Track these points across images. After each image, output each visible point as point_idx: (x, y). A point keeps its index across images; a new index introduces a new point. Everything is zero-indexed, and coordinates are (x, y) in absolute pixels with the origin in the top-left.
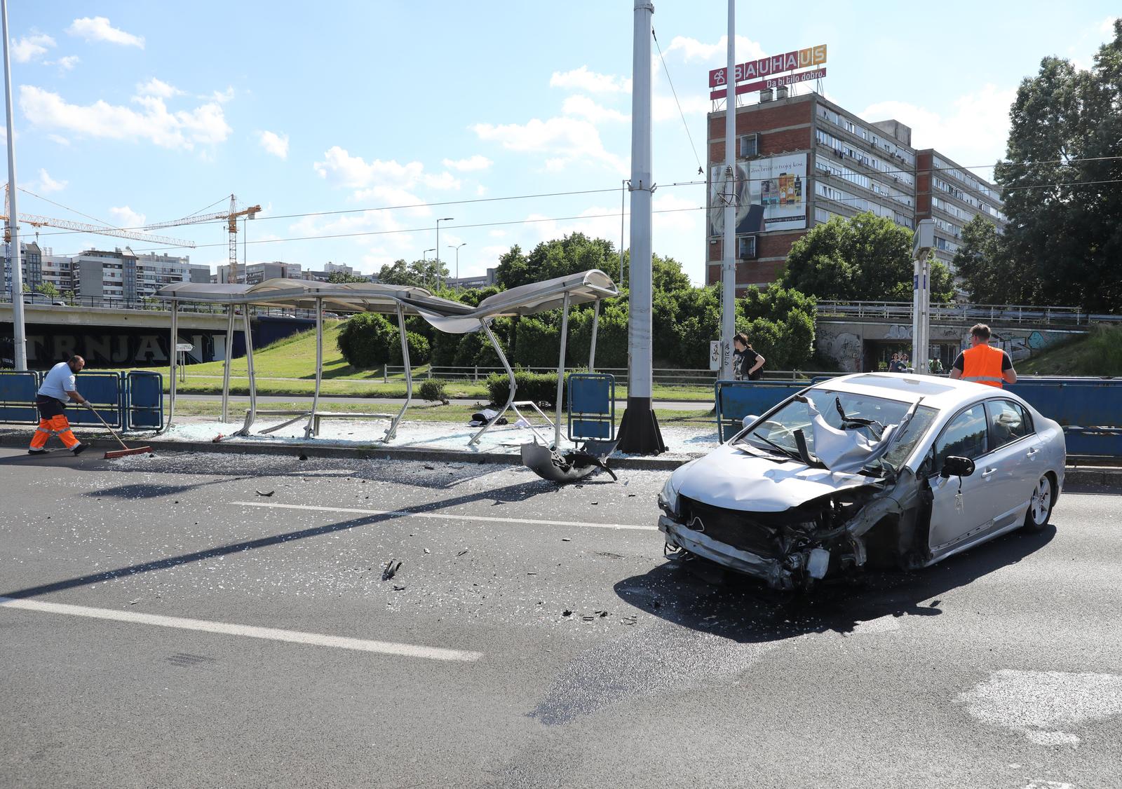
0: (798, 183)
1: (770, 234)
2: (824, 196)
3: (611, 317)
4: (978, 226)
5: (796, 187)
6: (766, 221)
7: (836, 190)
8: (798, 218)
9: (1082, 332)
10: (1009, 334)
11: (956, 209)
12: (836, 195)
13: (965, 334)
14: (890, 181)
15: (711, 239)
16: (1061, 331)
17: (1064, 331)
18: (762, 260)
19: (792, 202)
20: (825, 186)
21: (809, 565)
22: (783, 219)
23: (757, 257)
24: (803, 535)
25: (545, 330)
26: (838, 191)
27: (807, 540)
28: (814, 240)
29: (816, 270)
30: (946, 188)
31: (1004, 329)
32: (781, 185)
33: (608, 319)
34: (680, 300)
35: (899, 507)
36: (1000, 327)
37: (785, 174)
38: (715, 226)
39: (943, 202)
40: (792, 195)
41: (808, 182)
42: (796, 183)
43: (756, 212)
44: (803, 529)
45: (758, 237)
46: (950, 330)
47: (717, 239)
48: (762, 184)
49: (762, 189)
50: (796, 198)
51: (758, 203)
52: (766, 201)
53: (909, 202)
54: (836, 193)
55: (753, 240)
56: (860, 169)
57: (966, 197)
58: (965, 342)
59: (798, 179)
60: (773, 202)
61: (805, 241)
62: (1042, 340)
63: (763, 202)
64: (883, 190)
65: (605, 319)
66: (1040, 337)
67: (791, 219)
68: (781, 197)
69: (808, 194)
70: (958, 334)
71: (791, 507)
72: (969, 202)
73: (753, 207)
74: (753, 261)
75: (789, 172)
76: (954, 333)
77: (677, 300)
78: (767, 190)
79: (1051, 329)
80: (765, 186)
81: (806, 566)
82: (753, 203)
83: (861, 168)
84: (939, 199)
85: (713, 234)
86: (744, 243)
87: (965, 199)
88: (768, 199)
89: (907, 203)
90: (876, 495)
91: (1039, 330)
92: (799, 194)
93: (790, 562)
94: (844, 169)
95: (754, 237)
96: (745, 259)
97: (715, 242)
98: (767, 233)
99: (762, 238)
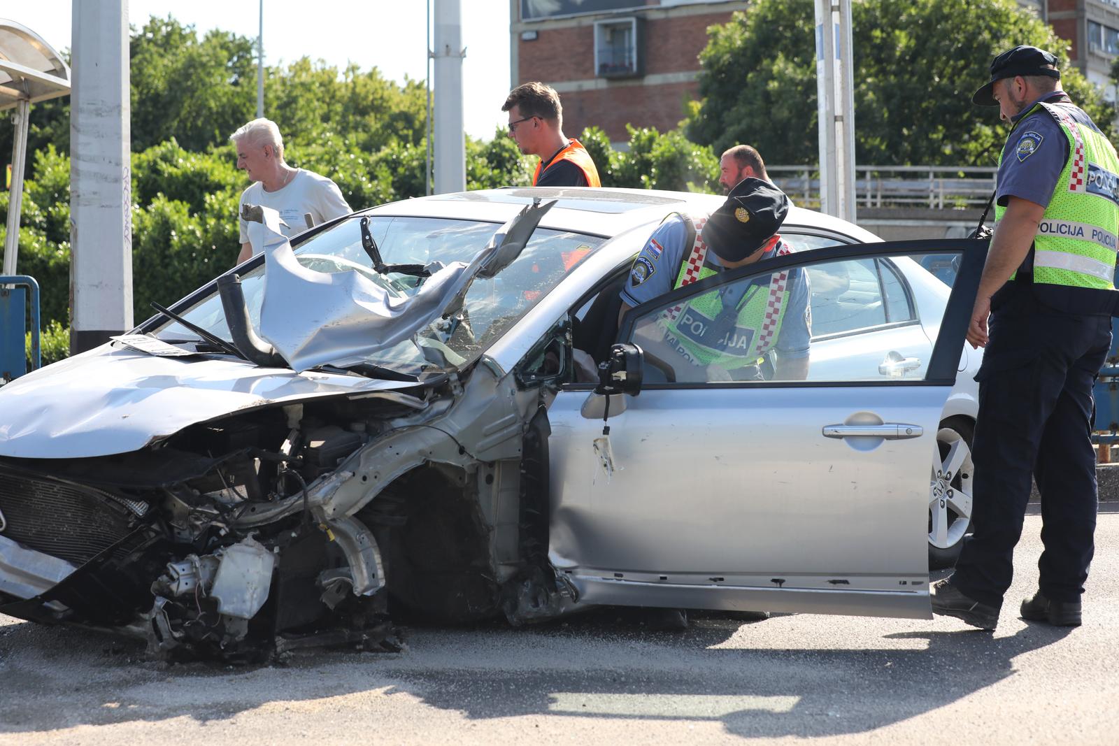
1: (673, 14)
3: (219, 217)
15: (521, 27)
18: (653, 80)
21: (217, 584)
23: (641, 75)
24: (215, 518)
25: (50, 257)
27: (220, 528)
28: (762, 20)
29: (767, 95)
33: (212, 222)
34: (401, 170)
35: (462, 451)
44: (215, 503)
45: (643, 22)
47: (536, 27)
55: (630, 29)
61: (742, 24)
65: (203, 222)
71: (155, 438)
74: (630, 84)
77: (394, 170)
81: (209, 587)
85: (526, 14)
86: (608, 38)
90: (400, 423)
93: (172, 579)
95: (633, 20)
96: (610, 79)
97: (533, 36)
98: (667, 9)
99: (654, 23)
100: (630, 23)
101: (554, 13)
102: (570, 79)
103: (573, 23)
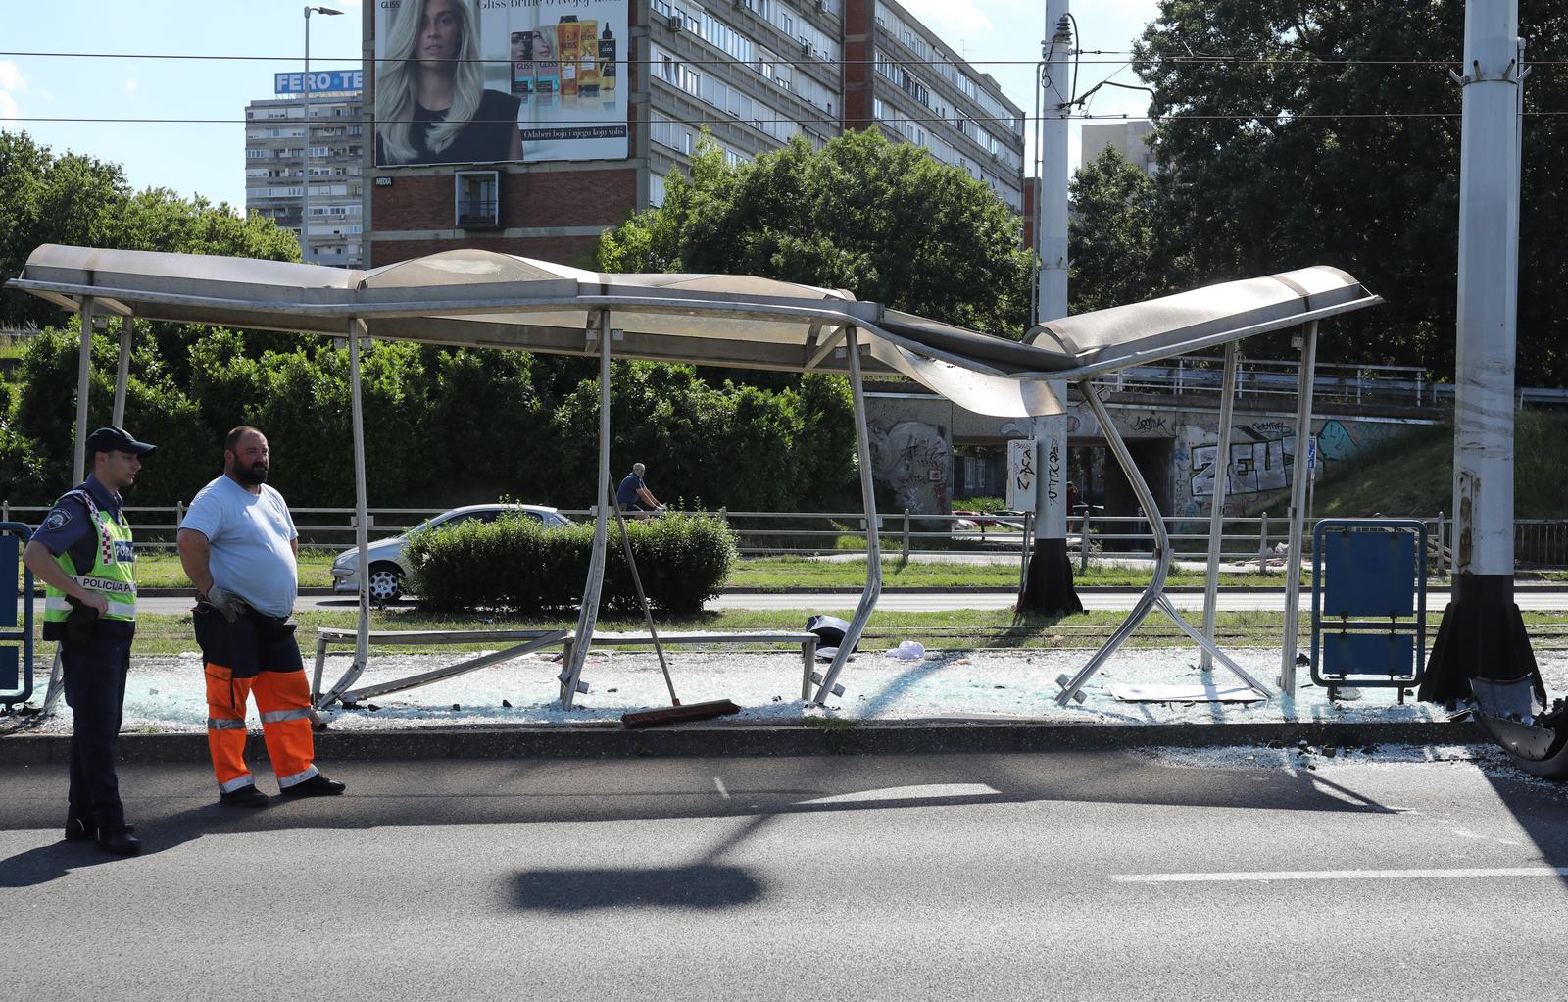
0: (607, 44)
1: (536, 169)
2: (665, 79)
4: (1110, 174)
5: (602, 54)
6: (527, 135)
7: (690, 67)
8: (609, 132)
9: (1430, 422)
10: (1278, 426)
11: (916, 127)
12: (689, 81)
13: (1183, 424)
14: (793, 52)
15: (375, 172)
16: (1386, 420)
17: (1393, 421)
18: (515, 235)
19: (592, 90)
20: (669, 54)
22: (570, 134)
23: (502, 228)
26: (696, 70)
30: (898, 78)
31: (1267, 414)
32: (563, 47)
36: (1257, 409)
37: (573, 18)
38: (386, 141)
39: (892, 110)
40: (594, 73)
41: (633, 42)
42: (601, 44)
43: (498, 111)
45: (505, 175)
46: (1148, 416)
47: (391, 173)
48: (514, 41)
49: (513, 52)
50: (602, 81)
51: (504, 87)
52: (526, 84)
53: (829, 105)
54: (689, 74)
55: (492, 182)
56: (736, 19)
57: (935, 101)
58: (1182, 445)
59: (607, 34)
60: (545, 88)
62: (1347, 440)
63: (515, 86)
64: (779, 74)
66: (1342, 431)
67: (590, 133)
68: (565, 77)
69: (632, 73)
70: (1168, 425)
72: (940, 113)
73: (489, 97)
74: (491, 236)
75: (584, 14)
76: (1160, 424)
78: (528, 55)
79: (1366, 415)
80: (520, 46)
82: (488, 86)
83: (738, 16)
84: (886, 102)
85: (381, 160)
86: (469, 189)
87: (932, 106)
88: (529, 79)
89: (825, 109)
91: (1341, 417)
92: (610, 73)
94: (704, 16)
95: (496, 173)
96: (467, 230)
97: (388, 182)
98: (529, 164)
99: (515, 176)
100: (494, 175)
101: (411, 161)
102: (426, 228)
103: (431, 172)
